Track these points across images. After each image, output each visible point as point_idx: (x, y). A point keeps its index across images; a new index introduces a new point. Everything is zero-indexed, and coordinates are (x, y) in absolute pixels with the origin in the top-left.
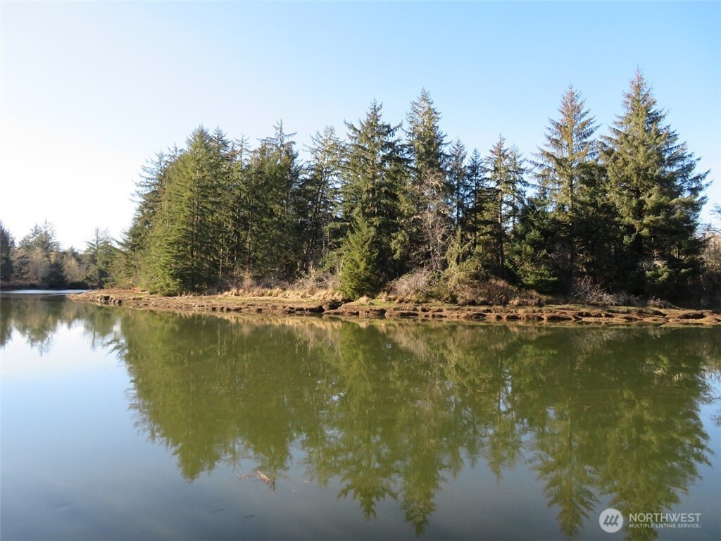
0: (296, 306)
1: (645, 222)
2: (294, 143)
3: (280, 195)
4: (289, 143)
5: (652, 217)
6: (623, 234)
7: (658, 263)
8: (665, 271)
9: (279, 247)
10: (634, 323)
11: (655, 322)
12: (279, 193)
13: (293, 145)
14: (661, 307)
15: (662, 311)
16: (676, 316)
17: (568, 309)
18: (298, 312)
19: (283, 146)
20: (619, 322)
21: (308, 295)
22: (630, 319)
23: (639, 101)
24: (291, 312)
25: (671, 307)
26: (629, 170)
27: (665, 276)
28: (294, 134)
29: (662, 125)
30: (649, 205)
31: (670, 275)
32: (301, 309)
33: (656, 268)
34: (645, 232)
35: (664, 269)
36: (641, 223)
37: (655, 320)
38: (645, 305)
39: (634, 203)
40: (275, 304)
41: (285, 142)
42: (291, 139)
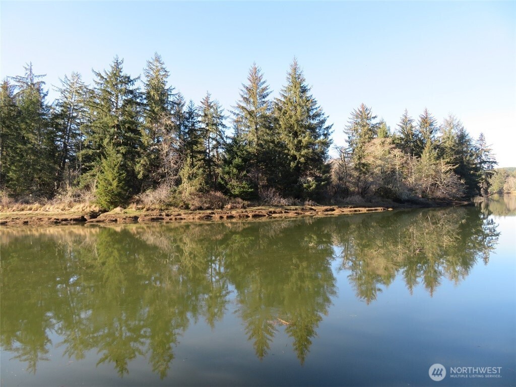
0: (60, 218)
1: (302, 153)
2: (44, 83)
3: (33, 126)
4: (39, 83)
5: (306, 151)
6: (291, 161)
7: (310, 179)
8: (314, 184)
9: (34, 169)
10: (300, 216)
11: (311, 215)
12: (33, 124)
13: (43, 84)
14: (312, 206)
15: (313, 207)
16: (321, 210)
17: (262, 209)
18: (64, 222)
19: (34, 85)
20: (292, 216)
21: (67, 208)
22: (298, 214)
23: (296, 78)
24: (57, 222)
25: (317, 205)
26: (293, 121)
27: (314, 186)
28: (44, 76)
29: (308, 94)
30: (304, 143)
31: (317, 185)
32: (66, 220)
33: (309, 182)
34: (302, 160)
35: (313, 182)
36: (300, 154)
37: (311, 213)
38: (303, 205)
39: (296, 142)
40: (39, 217)
41: (35, 81)
42: (40, 79)
